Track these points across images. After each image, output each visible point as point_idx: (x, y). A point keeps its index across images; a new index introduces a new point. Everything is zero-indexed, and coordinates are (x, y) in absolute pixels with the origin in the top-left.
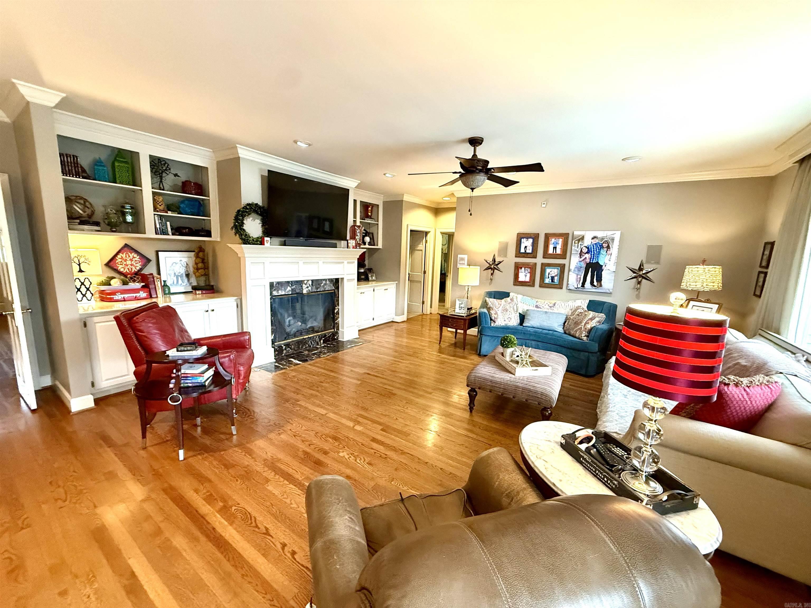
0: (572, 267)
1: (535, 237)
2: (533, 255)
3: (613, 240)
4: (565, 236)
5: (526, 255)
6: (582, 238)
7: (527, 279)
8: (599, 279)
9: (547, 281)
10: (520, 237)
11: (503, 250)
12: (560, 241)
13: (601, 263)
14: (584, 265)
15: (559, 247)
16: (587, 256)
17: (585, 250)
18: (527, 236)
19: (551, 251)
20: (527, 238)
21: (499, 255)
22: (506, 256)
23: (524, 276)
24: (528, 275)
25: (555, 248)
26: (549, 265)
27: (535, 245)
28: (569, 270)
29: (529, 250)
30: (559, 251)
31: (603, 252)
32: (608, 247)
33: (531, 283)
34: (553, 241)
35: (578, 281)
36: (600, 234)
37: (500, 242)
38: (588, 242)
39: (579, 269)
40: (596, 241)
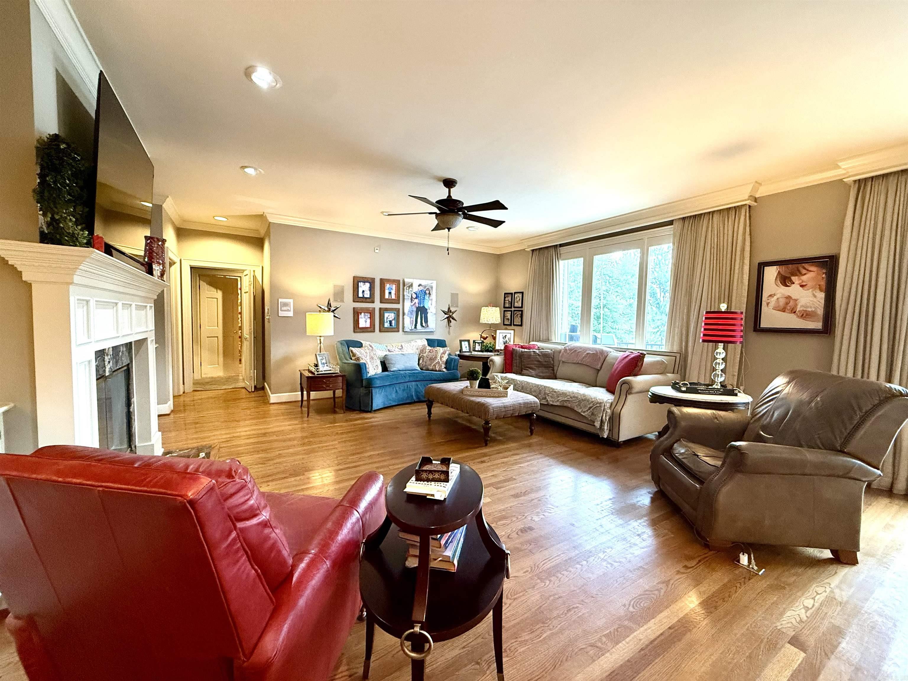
1: (371, 282)
2: (371, 300)
5: (364, 300)
6: (411, 286)
7: (368, 325)
8: (426, 322)
9: (387, 325)
10: (357, 281)
11: (339, 294)
12: (394, 287)
13: (426, 307)
14: (415, 309)
15: (393, 292)
16: (416, 301)
17: (414, 296)
18: (365, 280)
19: (387, 296)
20: (364, 282)
21: (335, 300)
22: (342, 301)
23: (364, 322)
24: (369, 321)
25: (390, 293)
26: (387, 310)
27: (372, 289)
29: (367, 295)
30: (393, 297)
31: (427, 297)
32: (429, 294)
34: (388, 286)
35: (411, 323)
37: (335, 286)
38: (416, 289)
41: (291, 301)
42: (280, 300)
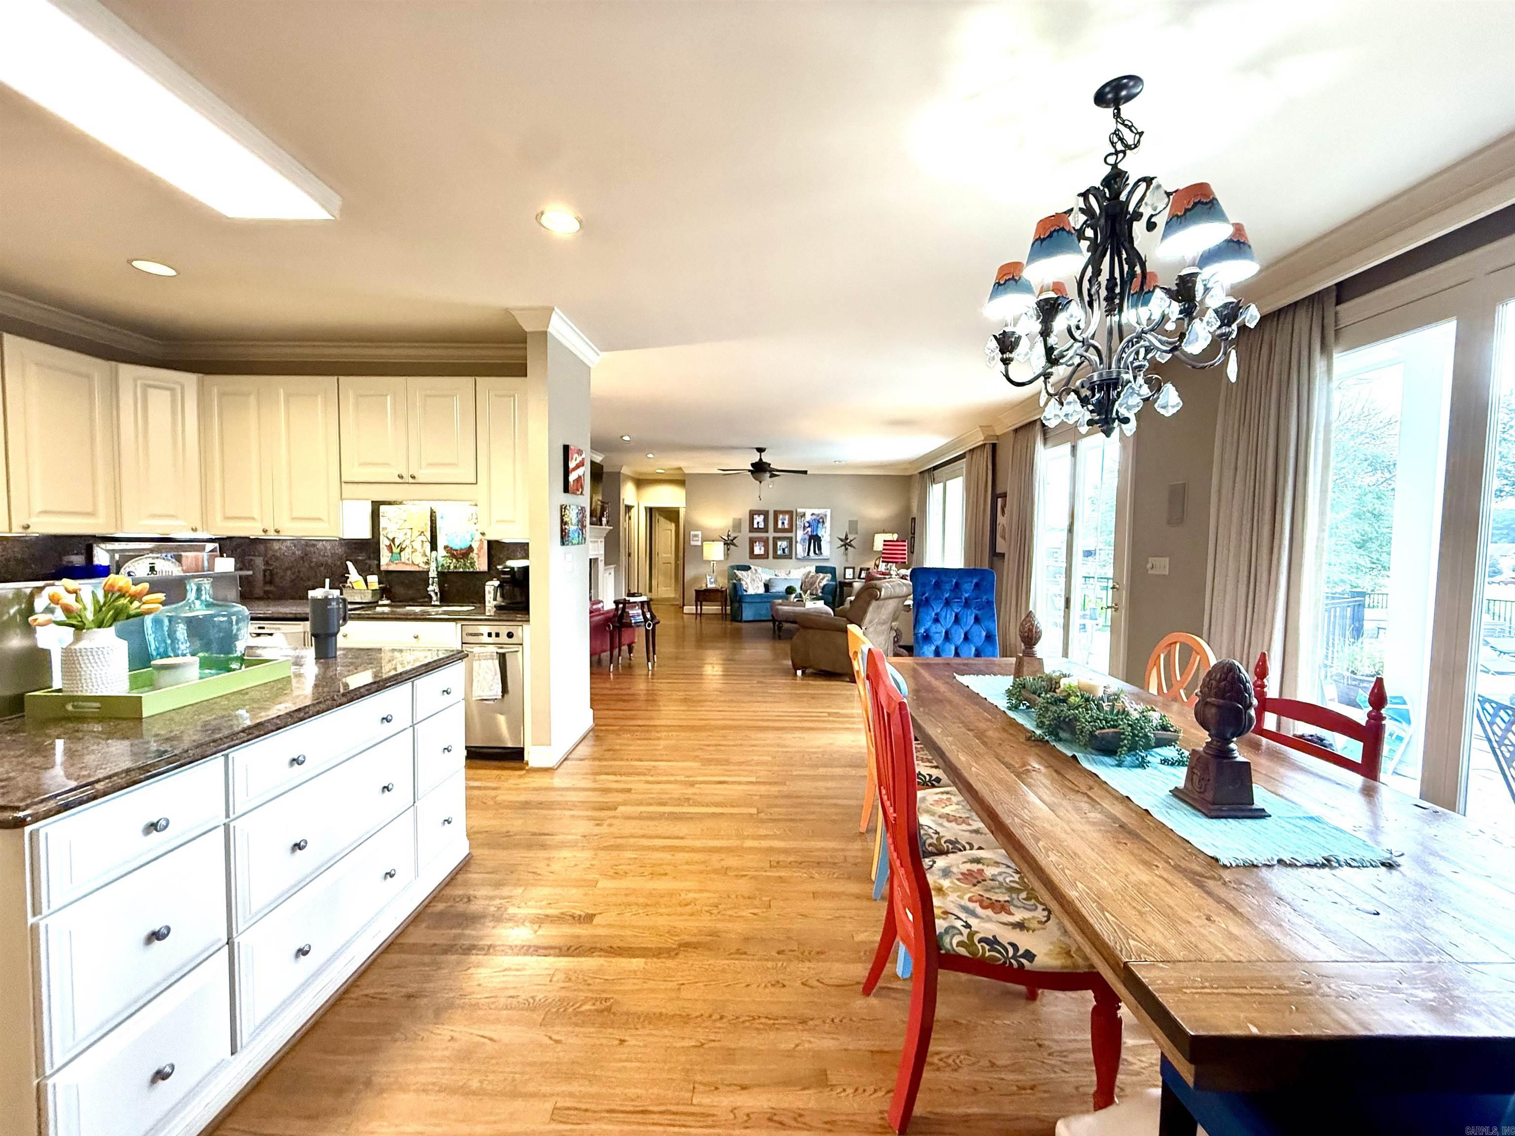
0: (799, 539)
1: (766, 514)
2: (765, 530)
3: (826, 516)
4: (790, 513)
5: (758, 530)
6: (804, 515)
7: (762, 552)
8: (820, 549)
9: (780, 552)
10: (752, 514)
11: (737, 525)
12: (787, 517)
13: (820, 535)
14: (807, 537)
15: (786, 522)
16: (809, 529)
17: (807, 525)
18: (759, 513)
19: (780, 526)
20: (759, 515)
21: (734, 531)
22: (740, 532)
23: (758, 550)
24: (763, 549)
25: (783, 523)
26: (780, 539)
27: (766, 520)
28: (796, 542)
29: (762, 525)
30: (786, 526)
31: (820, 525)
32: (823, 522)
33: (765, 556)
34: (781, 516)
35: (804, 551)
36: (816, 511)
37: (734, 519)
38: (808, 518)
39: (803, 540)
40: (814, 517)
41: (699, 533)
42: (692, 533)
